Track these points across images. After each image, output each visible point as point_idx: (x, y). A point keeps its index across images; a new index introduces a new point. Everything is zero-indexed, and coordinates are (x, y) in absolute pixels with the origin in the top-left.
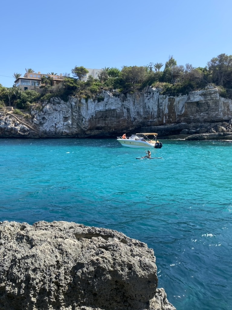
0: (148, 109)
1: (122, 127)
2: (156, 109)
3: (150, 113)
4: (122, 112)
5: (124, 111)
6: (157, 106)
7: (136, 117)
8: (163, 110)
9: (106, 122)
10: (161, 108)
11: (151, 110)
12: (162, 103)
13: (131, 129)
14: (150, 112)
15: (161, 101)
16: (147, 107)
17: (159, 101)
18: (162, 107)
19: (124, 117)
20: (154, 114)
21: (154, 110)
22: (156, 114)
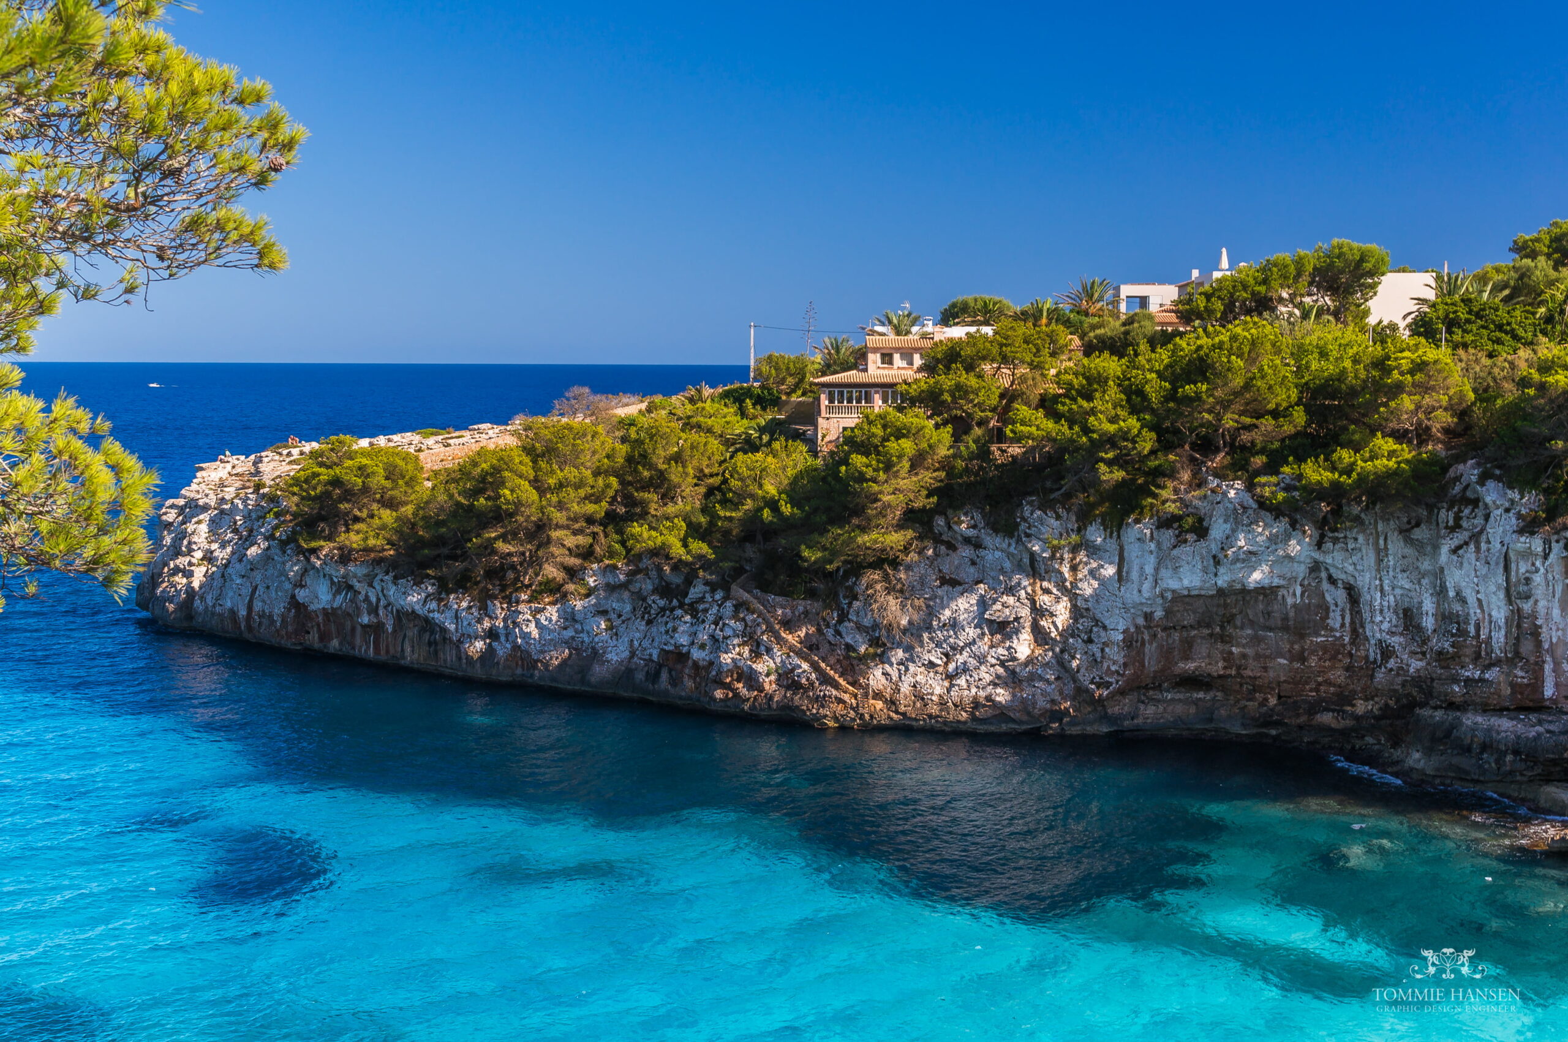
0: (1457, 607)
1: (1317, 690)
2: (1499, 612)
3: (1472, 629)
4: (1319, 606)
5: (1328, 598)
6: (1502, 595)
7: (1396, 641)
8: (1539, 622)
9: (1234, 649)
10: (1527, 607)
11: (1474, 612)
12: (1528, 580)
13: (1361, 707)
14: (1467, 622)
15: (1522, 570)
16: (1452, 594)
17: (1513, 566)
18: (1531, 602)
19: (1332, 630)
20: (1490, 637)
21: (1490, 615)
22: (1499, 638)
